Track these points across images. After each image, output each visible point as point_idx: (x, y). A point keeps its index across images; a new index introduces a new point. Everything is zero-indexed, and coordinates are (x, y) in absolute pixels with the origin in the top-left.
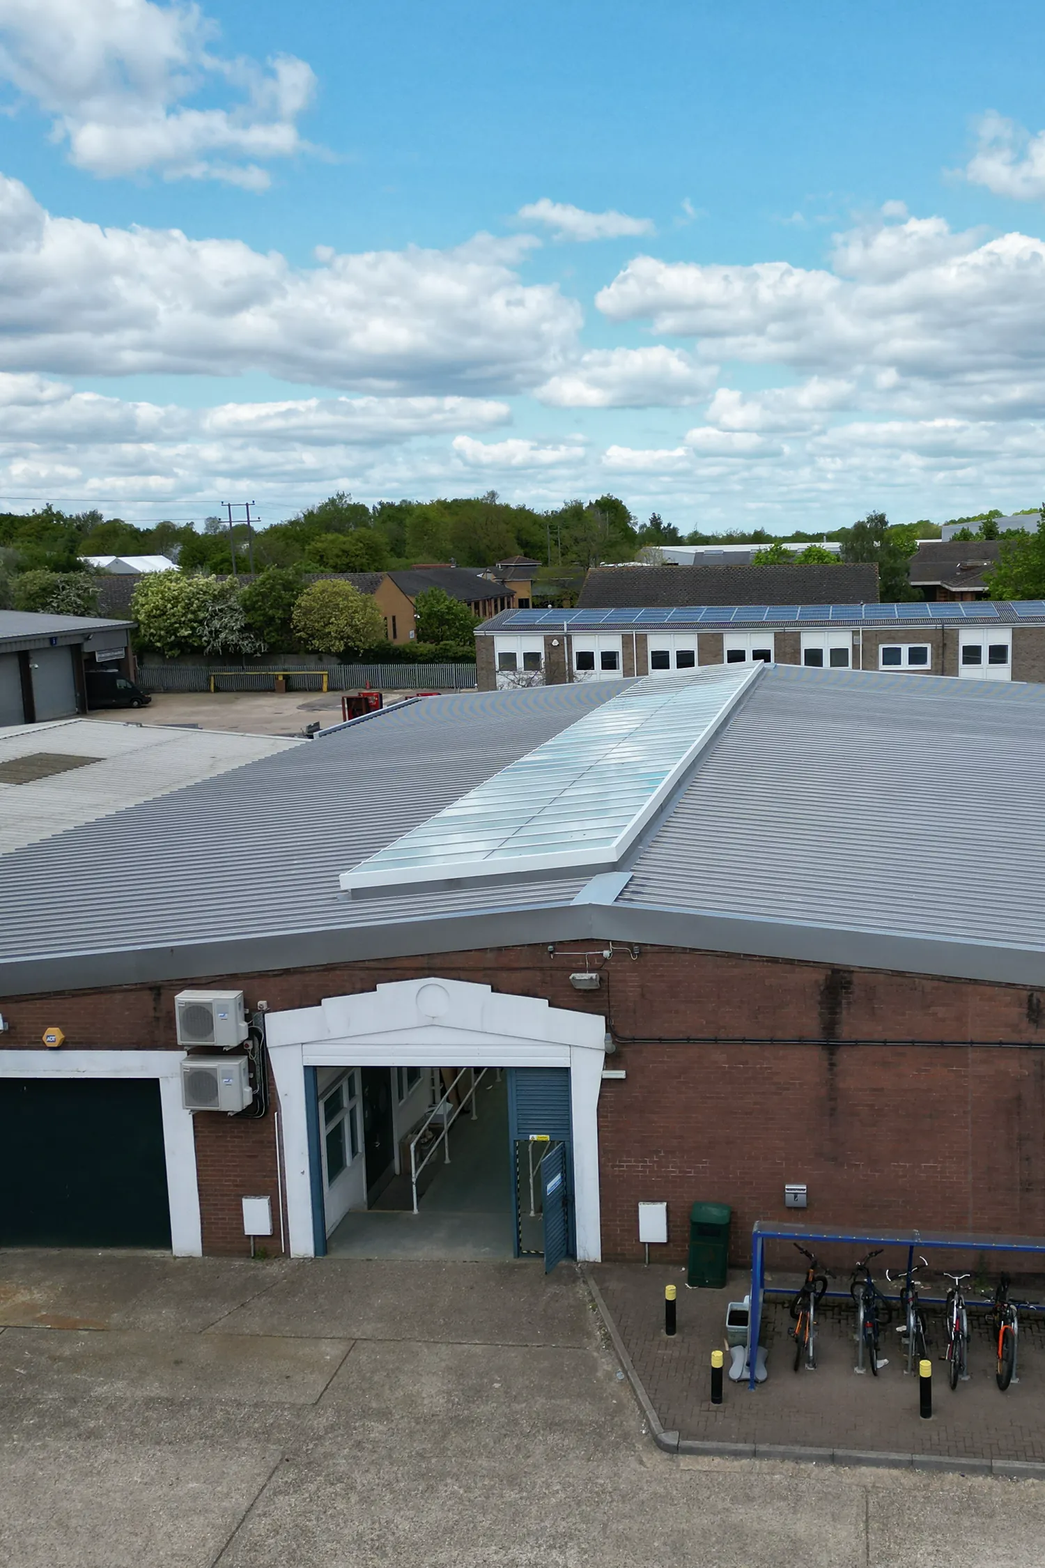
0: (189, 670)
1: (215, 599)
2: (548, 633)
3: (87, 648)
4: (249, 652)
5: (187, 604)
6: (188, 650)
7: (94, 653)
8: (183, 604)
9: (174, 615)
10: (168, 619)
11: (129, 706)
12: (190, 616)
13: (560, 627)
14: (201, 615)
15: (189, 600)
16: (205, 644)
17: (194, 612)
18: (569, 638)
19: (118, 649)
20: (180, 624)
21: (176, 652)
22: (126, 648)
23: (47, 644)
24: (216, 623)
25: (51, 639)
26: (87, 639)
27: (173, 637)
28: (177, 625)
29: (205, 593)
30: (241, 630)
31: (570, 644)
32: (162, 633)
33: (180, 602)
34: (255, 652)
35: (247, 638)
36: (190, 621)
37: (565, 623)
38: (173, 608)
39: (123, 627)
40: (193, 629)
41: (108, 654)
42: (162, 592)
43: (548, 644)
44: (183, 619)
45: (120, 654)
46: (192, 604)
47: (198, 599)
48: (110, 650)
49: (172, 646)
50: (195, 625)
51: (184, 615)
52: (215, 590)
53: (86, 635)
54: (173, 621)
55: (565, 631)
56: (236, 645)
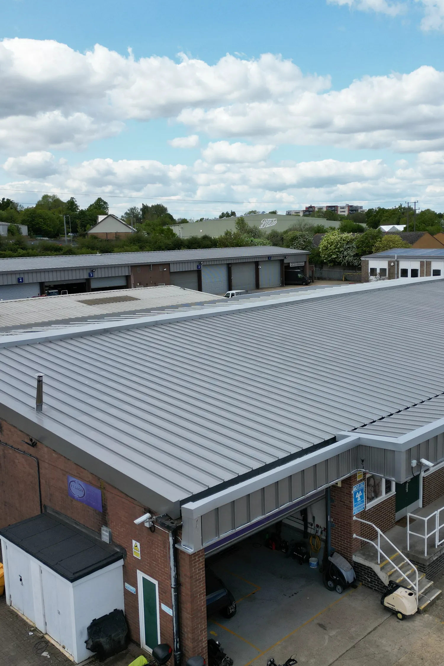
0: (337, 272)
1: (348, 243)
2: (389, 259)
3: (286, 261)
4: (357, 265)
5: (336, 245)
6: (336, 263)
7: (289, 263)
8: (334, 245)
9: (331, 249)
10: (329, 251)
11: (301, 284)
12: (337, 250)
13: (394, 257)
14: (341, 249)
15: (337, 243)
16: (342, 261)
17: (339, 248)
18: (398, 262)
19: (302, 262)
20: (333, 253)
21: (332, 264)
22: (305, 262)
23: (267, 259)
24: (345, 253)
25: (269, 257)
26: (285, 258)
27: (330, 258)
28: (332, 253)
29: (344, 240)
30: (354, 256)
31: (398, 265)
32: (326, 256)
33: (333, 244)
34: (359, 265)
35: (356, 259)
36: (337, 252)
37: (396, 255)
38: (330, 246)
39: (305, 253)
40: (337, 255)
41: (296, 264)
42: (328, 240)
43: (389, 265)
44: (334, 251)
45: (303, 264)
46: (338, 245)
47: (340, 243)
48: (297, 262)
49: (331, 261)
50: (338, 253)
51: (334, 249)
52: (349, 239)
53: (285, 256)
54: (330, 251)
55: (396, 259)
56: (352, 262)
